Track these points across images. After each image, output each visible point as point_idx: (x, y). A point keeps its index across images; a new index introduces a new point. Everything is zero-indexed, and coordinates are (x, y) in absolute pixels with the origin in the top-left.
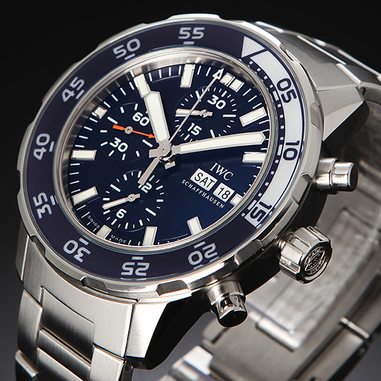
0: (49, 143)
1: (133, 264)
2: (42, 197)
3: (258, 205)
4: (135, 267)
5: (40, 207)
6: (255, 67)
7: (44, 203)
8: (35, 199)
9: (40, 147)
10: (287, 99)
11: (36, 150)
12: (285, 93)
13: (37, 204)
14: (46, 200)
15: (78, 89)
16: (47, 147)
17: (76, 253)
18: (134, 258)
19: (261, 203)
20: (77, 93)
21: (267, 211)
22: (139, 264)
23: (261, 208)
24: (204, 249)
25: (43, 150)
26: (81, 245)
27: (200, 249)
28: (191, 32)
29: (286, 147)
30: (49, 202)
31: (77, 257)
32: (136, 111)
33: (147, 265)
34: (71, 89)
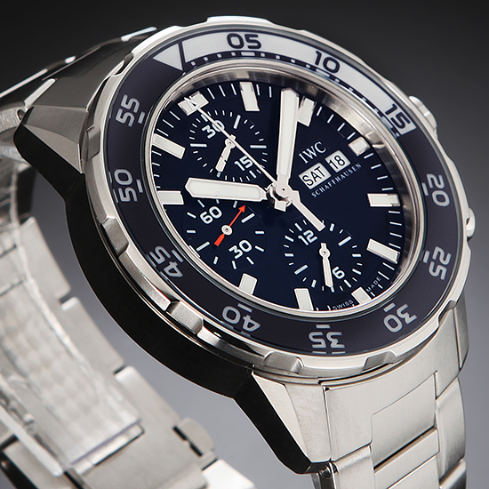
0: (239, 309)
1: (432, 264)
2: (314, 337)
3: (389, 117)
4: (437, 262)
5: (328, 343)
6: (200, 62)
7: (324, 337)
8: (314, 346)
9: (242, 321)
10: (256, 44)
11: (245, 327)
12: (246, 44)
13: (323, 345)
14: (320, 334)
15: (169, 256)
16: (244, 313)
17: (403, 320)
18: (425, 260)
19: (388, 113)
20: (174, 259)
21: (399, 110)
22: (434, 257)
23: (393, 115)
24: (431, 186)
25: (247, 319)
26: (393, 312)
27: (431, 191)
28: (125, 110)
29: (321, 66)
30: (325, 331)
31: (409, 320)
32: (198, 217)
33: (437, 249)
34: (166, 264)
